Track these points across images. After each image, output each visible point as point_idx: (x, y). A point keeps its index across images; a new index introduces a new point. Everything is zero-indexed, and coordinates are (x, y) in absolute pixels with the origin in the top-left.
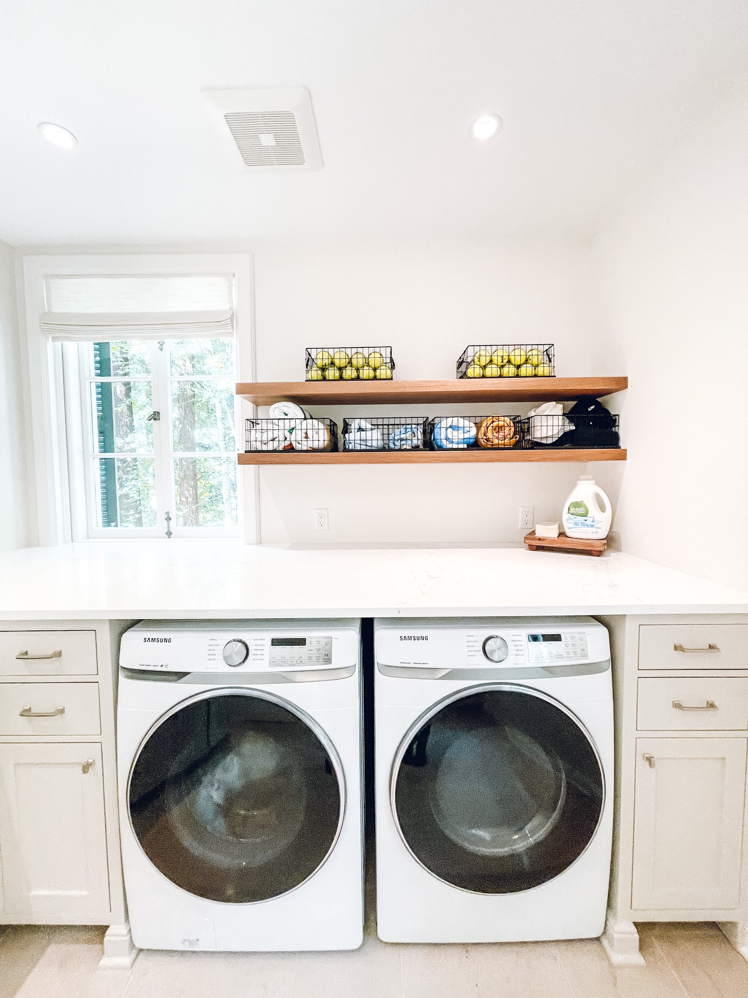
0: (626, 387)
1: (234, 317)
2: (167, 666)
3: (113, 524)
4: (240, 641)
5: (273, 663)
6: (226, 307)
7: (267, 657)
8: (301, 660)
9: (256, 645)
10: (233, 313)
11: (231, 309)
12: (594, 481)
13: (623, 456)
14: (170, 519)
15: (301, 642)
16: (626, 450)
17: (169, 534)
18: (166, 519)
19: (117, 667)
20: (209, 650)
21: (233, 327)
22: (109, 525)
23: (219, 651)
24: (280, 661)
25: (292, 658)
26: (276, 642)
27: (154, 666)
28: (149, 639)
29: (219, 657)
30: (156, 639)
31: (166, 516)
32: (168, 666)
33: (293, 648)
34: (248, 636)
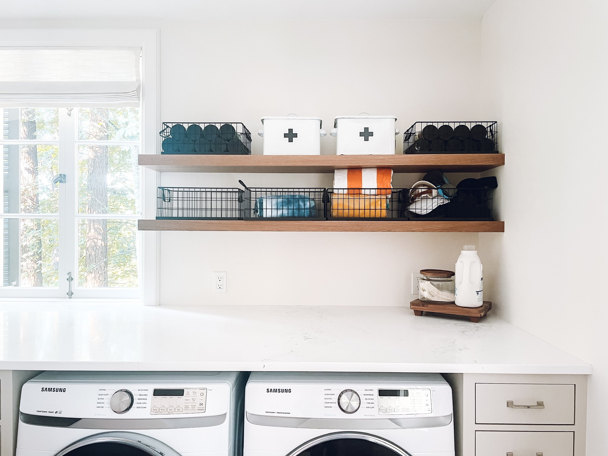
0: (504, 164)
1: (140, 88)
2: (60, 413)
3: (14, 283)
4: (127, 391)
5: (154, 410)
6: (134, 79)
7: (149, 405)
8: (179, 409)
9: (141, 395)
10: (139, 86)
11: (138, 80)
12: (476, 251)
13: (501, 228)
14: (72, 279)
15: (180, 393)
16: (504, 222)
17: (70, 294)
18: (68, 279)
19: (18, 412)
20: (98, 399)
21: (139, 98)
22: (10, 284)
23: (107, 400)
24: (160, 409)
25: (171, 407)
26: (157, 393)
27: (49, 412)
28: (46, 388)
29: (107, 405)
30: (52, 389)
31: (68, 277)
32: (62, 413)
33: (172, 398)
34: (134, 387)
